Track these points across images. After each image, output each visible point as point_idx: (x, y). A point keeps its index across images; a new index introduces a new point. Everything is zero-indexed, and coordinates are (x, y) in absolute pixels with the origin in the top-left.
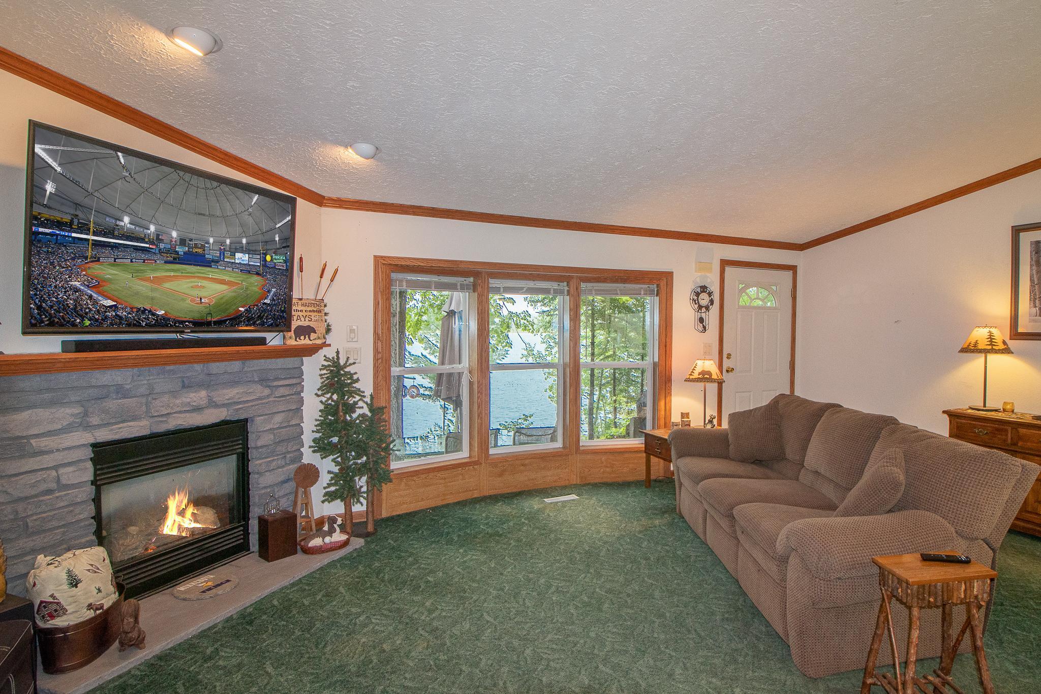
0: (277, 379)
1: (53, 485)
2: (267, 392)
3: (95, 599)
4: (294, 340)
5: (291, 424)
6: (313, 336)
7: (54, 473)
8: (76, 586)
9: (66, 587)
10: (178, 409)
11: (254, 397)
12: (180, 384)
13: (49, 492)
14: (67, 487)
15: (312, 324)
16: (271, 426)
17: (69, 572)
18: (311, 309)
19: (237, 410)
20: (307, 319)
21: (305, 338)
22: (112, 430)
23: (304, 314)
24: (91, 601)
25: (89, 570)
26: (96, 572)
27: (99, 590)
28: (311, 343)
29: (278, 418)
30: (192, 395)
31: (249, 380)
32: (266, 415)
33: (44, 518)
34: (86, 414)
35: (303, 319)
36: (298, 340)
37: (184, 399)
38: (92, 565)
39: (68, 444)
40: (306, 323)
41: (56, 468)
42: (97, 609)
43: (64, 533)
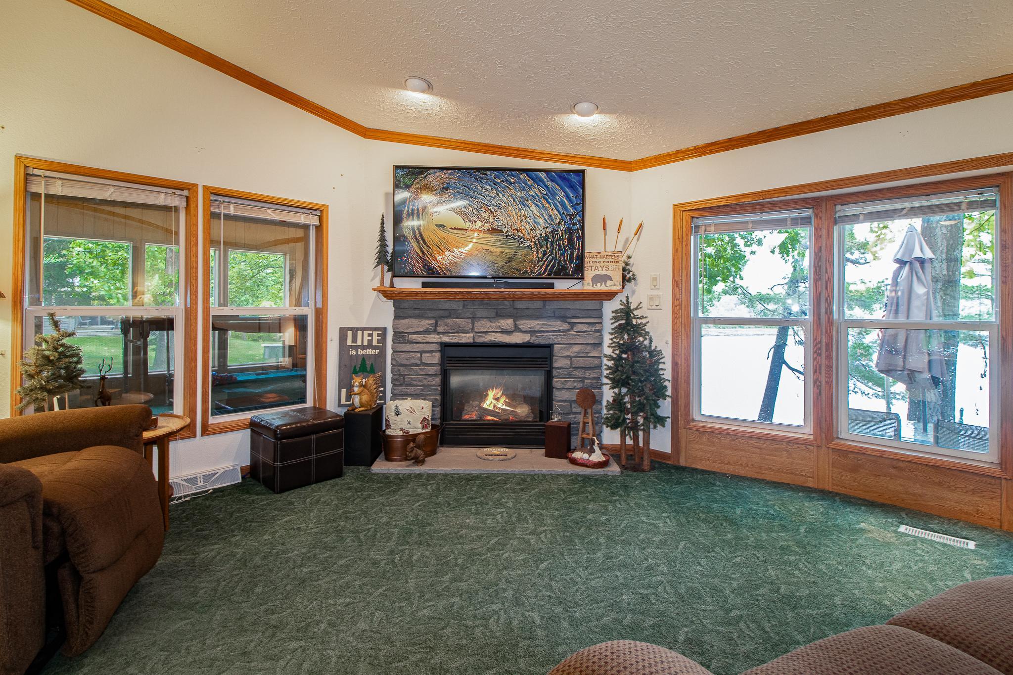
0: (574, 317)
1: (418, 362)
2: (566, 326)
3: (406, 427)
4: (591, 286)
5: (589, 355)
6: (609, 283)
7: (419, 355)
8: (398, 415)
9: (393, 414)
10: (493, 330)
11: (554, 329)
12: (494, 314)
13: (417, 365)
14: (427, 365)
15: (608, 273)
16: (568, 354)
17: (396, 406)
18: (609, 260)
19: (537, 337)
20: (604, 269)
21: (601, 284)
22: (450, 336)
23: (602, 264)
24: (402, 426)
25: (408, 410)
26: (411, 412)
27: (409, 423)
28: (607, 289)
29: (576, 349)
30: (502, 321)
31: (549, 315)
32: (563, 344)
33: (412, 378)
34: (436, 325)
35: (600, 269)
36: (594, 286)
37: (497, 324)
38: (411, 408)
39: (427, 340)
40: (603, 273)
41: (421, 352)
42: (405, 432)
43: (422, 390)
